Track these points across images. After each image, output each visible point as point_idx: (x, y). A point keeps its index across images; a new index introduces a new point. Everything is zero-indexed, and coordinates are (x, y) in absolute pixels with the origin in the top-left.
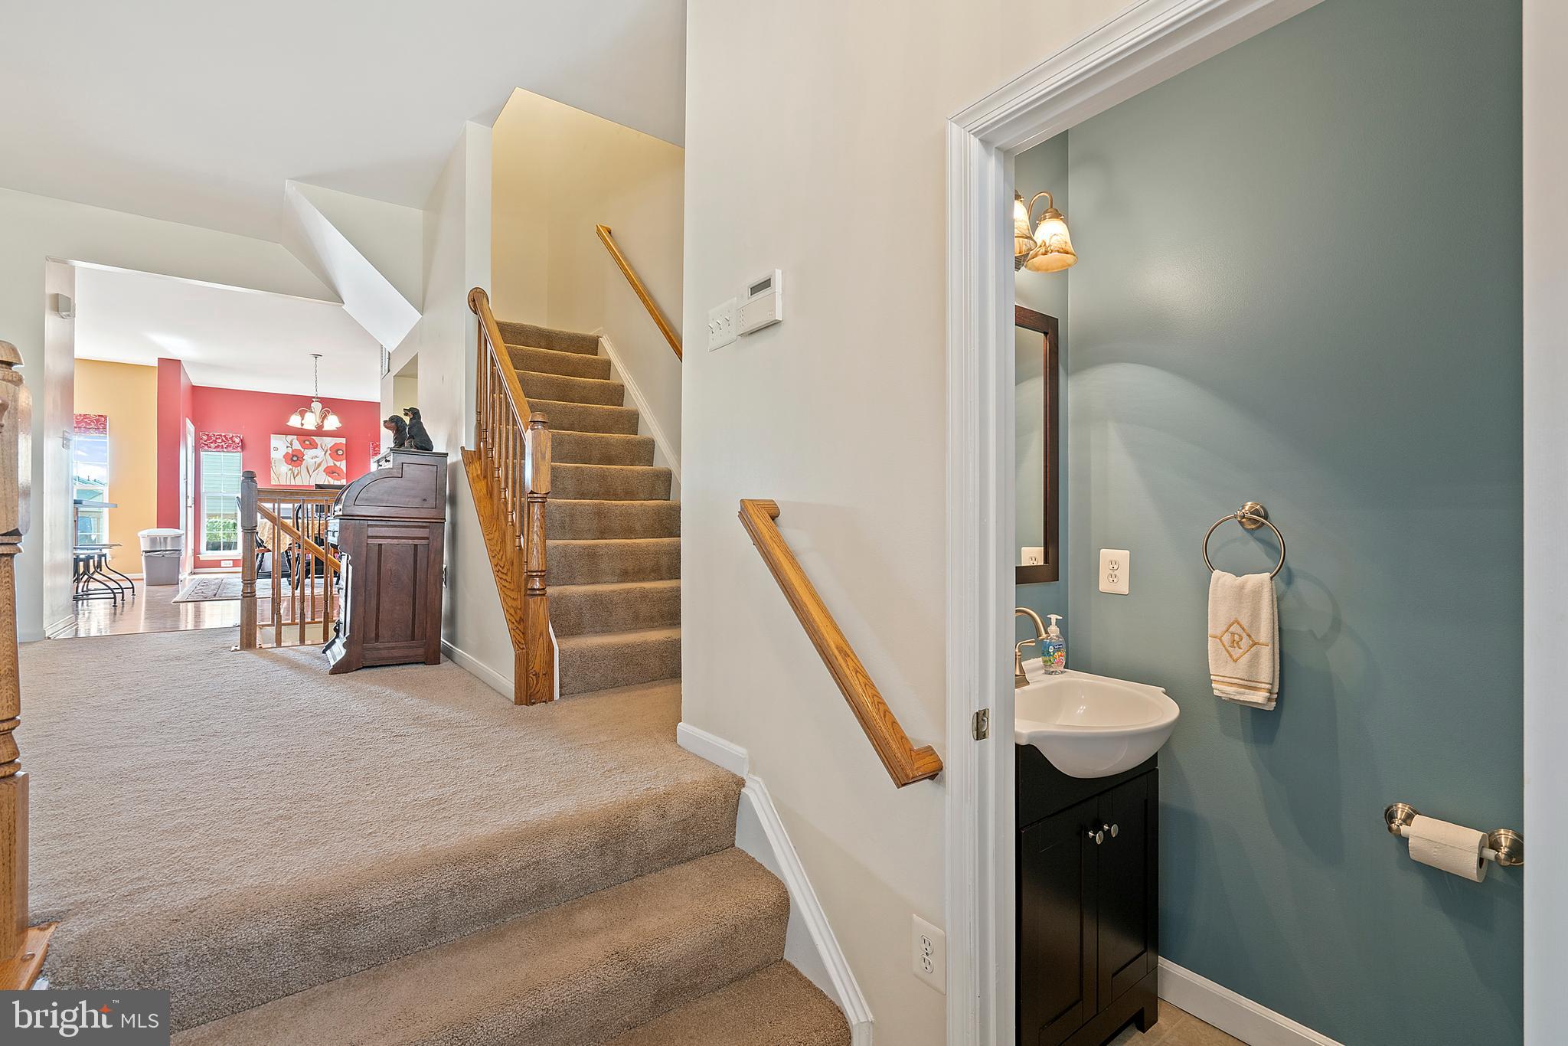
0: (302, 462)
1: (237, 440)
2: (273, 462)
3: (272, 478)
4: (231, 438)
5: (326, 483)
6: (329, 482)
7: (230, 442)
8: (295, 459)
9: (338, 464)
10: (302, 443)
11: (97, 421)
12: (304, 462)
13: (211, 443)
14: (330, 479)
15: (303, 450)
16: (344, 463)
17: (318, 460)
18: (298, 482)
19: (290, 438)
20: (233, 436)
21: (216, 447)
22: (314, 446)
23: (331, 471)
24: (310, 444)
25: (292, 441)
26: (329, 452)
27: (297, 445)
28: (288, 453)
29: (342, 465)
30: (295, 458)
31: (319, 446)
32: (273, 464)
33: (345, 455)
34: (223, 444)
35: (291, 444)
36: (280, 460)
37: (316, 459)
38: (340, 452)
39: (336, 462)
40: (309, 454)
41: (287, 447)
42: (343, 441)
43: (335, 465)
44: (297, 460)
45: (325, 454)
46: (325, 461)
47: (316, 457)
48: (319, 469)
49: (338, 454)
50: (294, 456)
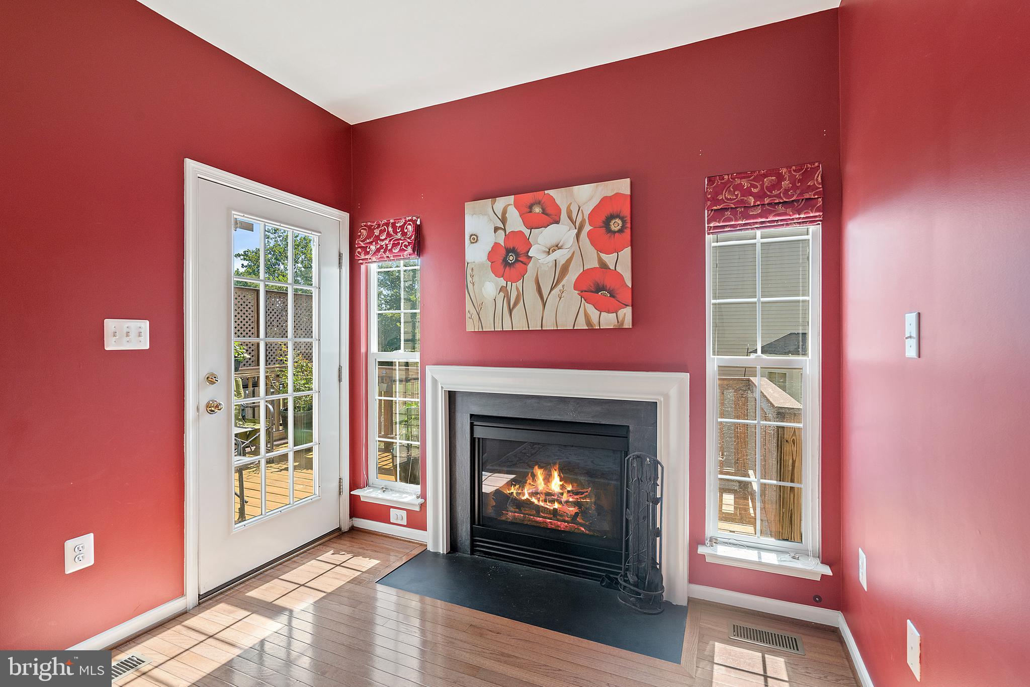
0: (526, 264)
1: (410, 228)
2: (469, 272)
3: (468, 315)
4: (402, 227)
5: (582, 325)
6: (588, 321)
7: (399, 236)
9: (609, 259)
10: (526, 212)
12: (530, 266)
13: (371, 243)
14: (590, 309)
15: (527, 232)
16: (626, 253)
17: (561, 256)
19: (502, 202)
20: (405, 224)
21: (378, 250)
22: (551, 217)
23: (595, 287)
24: (544, 212)
25: (504, 212)
26: (588, 228)
27: (515, 223)
28: (496, 245)
29: (621, 262)
30: (511, 258)
31: (564, 216)
32: (469, 279)
33: (628, 231)
34: (387, 242)
35: (504, 220)
36: (481, 265)
37: (557, 254)
38: (616, 225)
39: (603, 256)
40: (543, 238)
41: (496, 229)
42: (623, 186)
43: (603, 265)
44: (517, 261)
45: (578, 236)
46: (578, 254)
47: (558, 247)
48: (563, 283)
49: (609, 230)
50: (509, 251)
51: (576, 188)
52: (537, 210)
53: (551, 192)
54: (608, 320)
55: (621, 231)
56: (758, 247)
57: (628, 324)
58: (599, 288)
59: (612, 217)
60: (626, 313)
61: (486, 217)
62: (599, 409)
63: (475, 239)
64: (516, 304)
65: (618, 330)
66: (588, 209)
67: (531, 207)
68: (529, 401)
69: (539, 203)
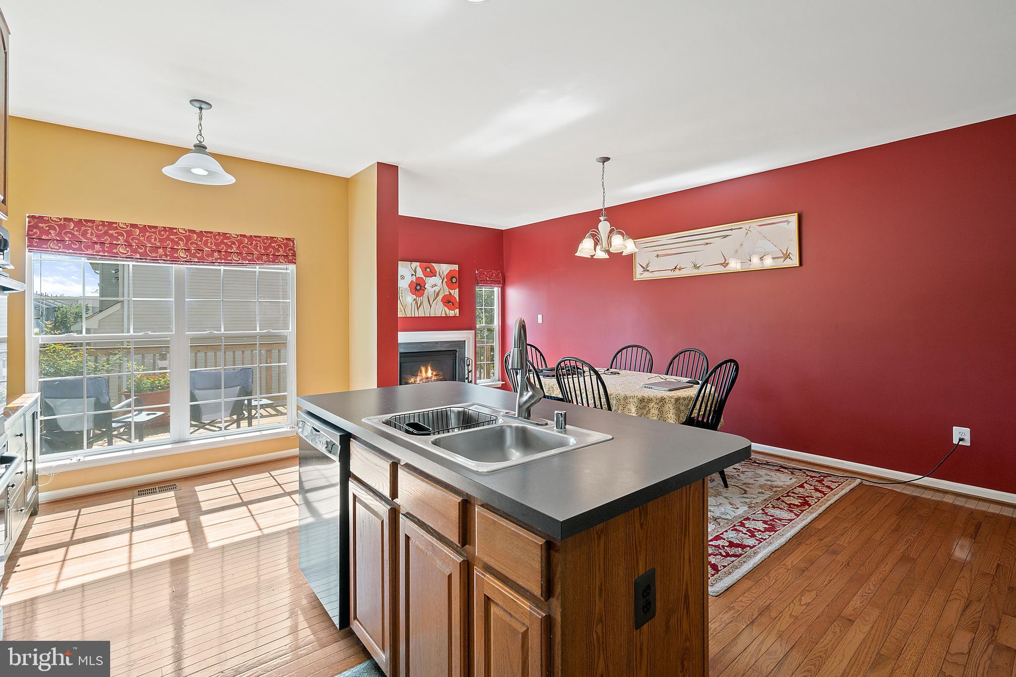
0: (424, 291)
2: (400, 291)
3: (399, 310)
5: (443, 315)
6: (445, 314)
8: (418, 288)
9: (452, 292)
10: (424, 270)
11: (286, 245)
12: (426, 291)
14: (446, 309)
15: (424, 278)
16: (457, 291)
17: (437, 289)
18: (421, 313)
19: (415, 264)
22: (433, 274)
23: (448, 301)
24: (431, 271)
25: (416, 269)
26: (445, 280)
27: (420, 274)
28: (412, 281)
29: (455, 293)
31: (437, 274)
32: (400, 294)
33: (458, 283)
35: (415, 272)
36: (406, 289)
37: (434, 289)
38: (454, 280)
39: (450, 291)
40: (430, 281)
41: (412, 275)
42: (456, 267)
43: (450, 294)
44: (420, 289)
45: (442, 282)
46: (442, 289)
47: (435, 285)
48: (437, 299)
49: (452, 282)
50: (417, 284)
51: (442, 264)
52: (428, 270)
53: (433, 264)
54: (452, 313)
55: (455, 283)
56: (484, 291)
57: (458, 315)
58: (449, 302)
59: (453, 277)
60: (457, 310)
61: (408, 269)
62: (448, 345)
63: (403, 277)
64: (420, 306)
65: (455, 317)
66: (446, 273)
67: (426, 268)
68: (424, 345)
69: (429, 268)
